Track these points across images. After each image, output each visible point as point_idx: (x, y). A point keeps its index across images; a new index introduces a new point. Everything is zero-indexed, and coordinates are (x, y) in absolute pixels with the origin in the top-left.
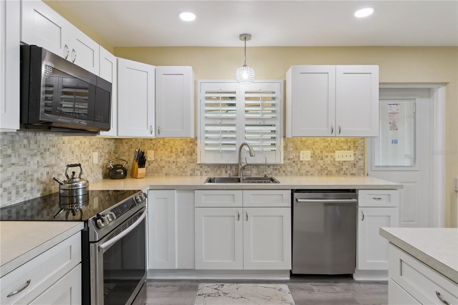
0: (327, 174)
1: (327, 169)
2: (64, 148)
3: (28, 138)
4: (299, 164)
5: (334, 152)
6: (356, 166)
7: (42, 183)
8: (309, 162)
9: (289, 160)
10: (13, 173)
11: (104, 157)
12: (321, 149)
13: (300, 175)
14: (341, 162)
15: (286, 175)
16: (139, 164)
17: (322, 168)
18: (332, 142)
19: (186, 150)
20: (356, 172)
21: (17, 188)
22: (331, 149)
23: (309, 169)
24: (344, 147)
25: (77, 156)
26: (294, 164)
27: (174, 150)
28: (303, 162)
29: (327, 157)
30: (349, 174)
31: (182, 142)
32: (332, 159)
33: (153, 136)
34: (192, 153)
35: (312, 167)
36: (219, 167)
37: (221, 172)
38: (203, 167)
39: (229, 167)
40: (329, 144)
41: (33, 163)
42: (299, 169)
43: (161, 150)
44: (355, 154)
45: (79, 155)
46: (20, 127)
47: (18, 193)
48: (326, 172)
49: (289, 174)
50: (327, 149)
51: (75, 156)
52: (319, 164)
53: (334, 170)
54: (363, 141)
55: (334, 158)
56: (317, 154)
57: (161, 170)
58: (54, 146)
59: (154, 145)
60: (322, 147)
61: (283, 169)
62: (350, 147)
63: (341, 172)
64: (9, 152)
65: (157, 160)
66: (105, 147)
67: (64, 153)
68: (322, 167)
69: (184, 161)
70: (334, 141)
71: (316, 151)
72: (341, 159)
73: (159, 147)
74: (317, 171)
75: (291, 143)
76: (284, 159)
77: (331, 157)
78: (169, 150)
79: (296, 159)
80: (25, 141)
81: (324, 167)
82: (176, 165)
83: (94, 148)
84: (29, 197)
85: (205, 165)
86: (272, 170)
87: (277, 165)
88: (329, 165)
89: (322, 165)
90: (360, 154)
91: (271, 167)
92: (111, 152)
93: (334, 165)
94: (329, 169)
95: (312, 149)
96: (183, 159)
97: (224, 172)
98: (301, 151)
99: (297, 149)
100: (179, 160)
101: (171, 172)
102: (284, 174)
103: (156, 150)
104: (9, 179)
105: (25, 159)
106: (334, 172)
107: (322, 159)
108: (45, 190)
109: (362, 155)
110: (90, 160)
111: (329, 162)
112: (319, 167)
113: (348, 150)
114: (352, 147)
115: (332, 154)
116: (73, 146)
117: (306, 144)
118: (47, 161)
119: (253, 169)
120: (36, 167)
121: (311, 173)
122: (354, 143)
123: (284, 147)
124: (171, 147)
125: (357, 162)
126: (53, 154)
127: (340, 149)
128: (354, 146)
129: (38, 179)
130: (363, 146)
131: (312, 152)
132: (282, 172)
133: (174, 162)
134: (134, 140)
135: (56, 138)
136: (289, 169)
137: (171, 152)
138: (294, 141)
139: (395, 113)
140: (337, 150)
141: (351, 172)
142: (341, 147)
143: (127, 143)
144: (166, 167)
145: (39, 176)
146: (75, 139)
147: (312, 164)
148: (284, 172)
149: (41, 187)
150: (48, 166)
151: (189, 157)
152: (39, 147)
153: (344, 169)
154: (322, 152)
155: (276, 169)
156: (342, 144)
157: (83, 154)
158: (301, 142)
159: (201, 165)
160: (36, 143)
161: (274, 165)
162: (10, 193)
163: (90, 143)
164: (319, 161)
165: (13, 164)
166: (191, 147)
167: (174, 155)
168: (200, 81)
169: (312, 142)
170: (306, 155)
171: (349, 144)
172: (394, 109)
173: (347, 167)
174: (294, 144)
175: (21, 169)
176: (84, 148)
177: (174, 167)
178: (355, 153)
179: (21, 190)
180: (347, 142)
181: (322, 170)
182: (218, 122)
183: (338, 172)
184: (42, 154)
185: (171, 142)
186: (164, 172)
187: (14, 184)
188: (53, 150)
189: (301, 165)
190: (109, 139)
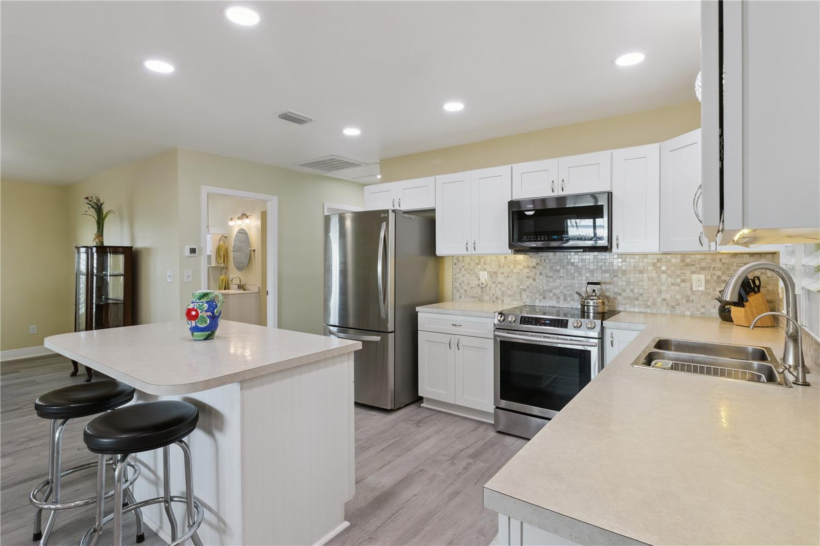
2: (623, 268)
25: (650, 277)
45: (655, 276)
51: (646, 276)
58: (607, 264)
67: (624, 271)
83: (695, 268)
84: (576, 305)
104: (558, 287)
110: (684, 285)
116: (642, 264)
118: (598, 278)
120: (584, 281)
152: (587, 264)
157: (664, 276)
160: (584, 260)
163: (683, 260)
175: (569, 282)
176: (668, 268)
184: (591, 271)
188: (606, 268)
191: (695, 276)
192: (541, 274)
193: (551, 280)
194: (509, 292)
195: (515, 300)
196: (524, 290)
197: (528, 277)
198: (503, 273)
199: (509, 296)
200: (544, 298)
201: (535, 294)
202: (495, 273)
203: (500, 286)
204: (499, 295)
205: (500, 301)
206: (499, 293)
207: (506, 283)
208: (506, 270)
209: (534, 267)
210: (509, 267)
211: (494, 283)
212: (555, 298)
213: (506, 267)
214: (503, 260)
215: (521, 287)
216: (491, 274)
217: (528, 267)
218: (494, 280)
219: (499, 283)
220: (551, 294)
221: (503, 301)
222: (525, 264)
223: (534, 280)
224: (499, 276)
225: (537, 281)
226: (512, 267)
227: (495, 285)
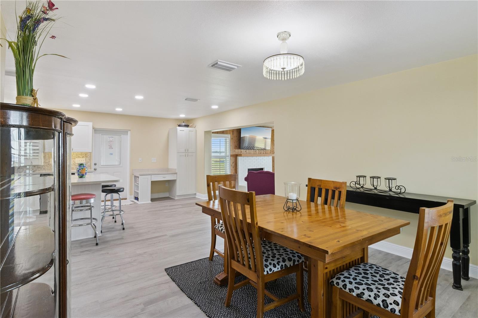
5: (75, 159)
6: (87, 165)
9: (46, 163)
24: (80, 157)
26: (48, 165)
32: (74, 162)
40: (72, 155)
44: (86, 160)
49: (47, 170)
53: (75, 167)
54: (90, 154)
55: (75, 162)
70: (75, 154)
72: (79, 162)
75: (47, 155)
76: (44, 163)
77: (73, 161)
79: (49, 163)
86: (36, 168)
87: (40, 166)
91: (36, 167)
93: (75, 165)
99: (49, 158)
109: (89, 160)
113: (82, 158)
114: (84, 156)
115: (74, 160)
122: (86, 155)
123: (44, 157)
125: (87, 163)
130: (91, 156)
136: (46, 168)
139: (112, 141)
142: (78, 156)
148: (44, 169)
155: (39, 168)
156: (79, 155)
161: (37, 166)
171: (83, 155)
172: (111, 139)
180: (82, 154)
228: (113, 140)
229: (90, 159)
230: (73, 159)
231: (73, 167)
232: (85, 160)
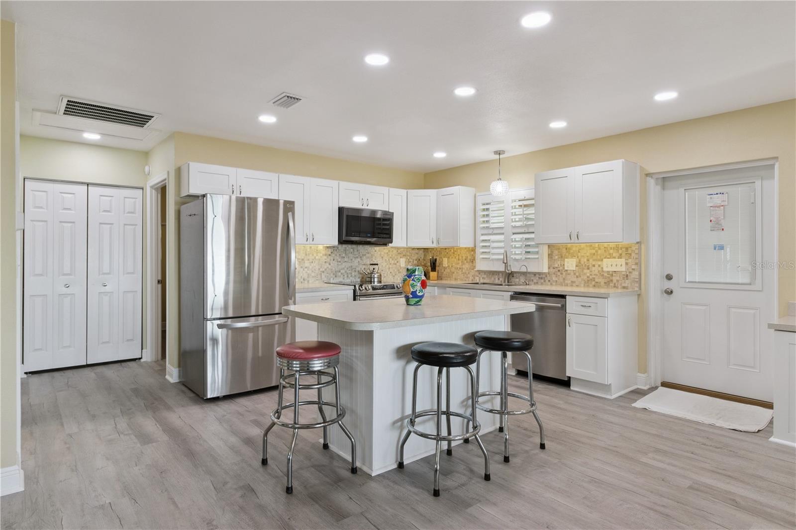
0: (594, 286)
1: (594, 281)
2: (375, 255)
3: (353, 249)
4: (564, 273)
5: (602, 260)
6: (629, 278)
7: (361, 274)
8: (575, 272)
9: (554, 268)
10: (345, 266)
11: (412, 262)
12: (587, 257)
13: (565, 285)
14: (611, 273)
15: (551, 284)
16: (431, 269)
17: (588, 279)
18: (599, 249)
19: (469, 257)
20: (629, 285)
21: (347, 273)
22: (599, 257)
23: (575, 279)
24: (614, 255)
25: (386, 260)
26: (559, 273)
27: (460, 258)
28: (569, 271)
29: (594, 266)
30: (620, 287)
31: (466, 250)
32: (600, 269)
33: (435, 245)
34: (473, 260)
35: (577, 277)
36: (493, 274)
37: (495, 279)
38: (481, 274)
39: (500, 274)
40: (597, 251)
41: (356, 262)
42: (564, 279)
43: (452, 258)
44: (627, 264)
45: (387, 260)
46: (339, 243)
47: (348, 276)
48: (593, 283)
49: (554, 283)
50: (595, 257)
51: (384, 260)
52: (585, 274)
53: (602, 281)
54: (638, 248)
55: (602, 268)
56: (582, 263)
57: (452, 275)
58: (368, 253)
59: (447, 253)
60: (588, 254)
61: (549, 278)
62: (621, 254)
63: (611, 284)
64: (344, 255)
65: (449, 266)
66: (413, 255)
67: (376, 257)
68: (588, 277)
69: (467, 268)
70: (602, 248)
71: (582, 259)
72: (611, 269)
73: (451, 255)
74: (583, 282)
75: (556, 250)
76: (549, 268)
77: (599, 266)
78: (457, 258)
79: (561, 268)
80: (352, 250)
81: (591, 277)
82: (462, 271)
83: (401, 255)
84: (353, 279)
85: (482, 271)
86: (537, 278)
87: (543, 274)
88: (597, 275)
89: (588, 275)
90: (634, 263)
91: (537, 275)
92: (421, 259)
93: (603, 275)
94: (596, 280)
95: (578, 257)
96: (467, 266)
97: (497, 279)
98: (566, 259)
99: (562, 257)
100: (463, 266)
101: (458, 277)
102: (549, 283)
103: (449, 258)
104: (344, 269)
105: (352, 260)
106: (602, 283)
107: (588, 269)
108: (363, 278)
109: (636, 264)
110: (397, 264)
111: (596, 272)
112: (585, 277)
113: (618, 258)
114: (624, 254)
115: (600, 263)
116: (383, 253)
117: (571, 251)
118: (364, 262)
119: (521, 277)
120: (357, 264)
121: (577, 283)
122: (627, 249)
123: (549, 255)
124: (459, 255)
125: (630, 272)
126: (368, 258)
127: (609, 257)
128: (626, 254)
129: (358, 271)
130: (639, 254)
131: (578, 261)
132: (547, 281)
133: (460, 268)
134: (435, 249)
135: (370, 249)
136: (554, 279)
137: (459, 260)
138: (559, 249)
139: (719, 207)
140: (605, 258)
141: (623, 285)
142: (610, 254)
143: (431, 252)
144: (455, 273)
145: (359, 269)
146: (384, 249)
147: (577, 274)
148: (549, 281)
149: (361, 276)
150: (364, 265)
151: (471, 264)
152: (359, 253)
153: (615, 281)
154: (588, 260)
155: (542, 278)
156: (611, 251)
157: (391, 260)
158: (566, 249)
159: (480, 272)
160: (358, 251)
161: (539, 274)
162: (344, 276)
163: (397, 251)
164: (585, 271)
165: (345, 262)
166: (472, 255)
167: (460, 262)
168: (477, 194)
169: (577, 249)
170: (570, 264)
171: (620, 251)
172: (718, 200)
173: (618, 278)
174: (559, 252)
175: (350, 265)
176: (392, 255)
177: (460, 273)
178: (627, 261)
179: (349, 276)
180: (617, 248)
181: (588, 281)
182: (490, 232)
183: (607, 284)
184: (361, 257)
185: (459, 251)
186: (454, 277)
187: (346, 272)
188: (367, 255)
189: (566, 274)
190: (418, 249)
191: (401, 259)
192: (334, 260)
193: (340, 263)
194: (313, 274)
195: (317, 280)
196: (323, 272)
197: (325, 262)
198: (308, 260)
199: (313, 277)
200: (336, 277)
201: (330, 274)
202: (303, 260)
203: (306, 270)
204: (306, 278)
205: (306, 282)
206: (305, 276)
207: (311, 267)
208: (311, 257)
209: (330, 255)
210: (313, 255)
211: (301, 267)
212: (342, 276)
213: (311, 255)
214: (308, 250)
215: (321, 270)
216: (300, 260)
217: (326, 255)
218: (301, 265)
219: (306, 268)
220: (340, 274)
221: (308, 281)
222: (324, 253)
223: (330, 264)
224: (306, 262)
225: (332, 264)
226: (315, 255)
227: (302, 269)
228: (723, 201)
229: (637, 261)
230: (599, 260)
231: (599, 280)
232: (624, 264)
